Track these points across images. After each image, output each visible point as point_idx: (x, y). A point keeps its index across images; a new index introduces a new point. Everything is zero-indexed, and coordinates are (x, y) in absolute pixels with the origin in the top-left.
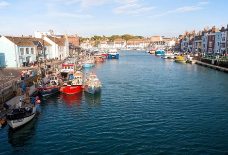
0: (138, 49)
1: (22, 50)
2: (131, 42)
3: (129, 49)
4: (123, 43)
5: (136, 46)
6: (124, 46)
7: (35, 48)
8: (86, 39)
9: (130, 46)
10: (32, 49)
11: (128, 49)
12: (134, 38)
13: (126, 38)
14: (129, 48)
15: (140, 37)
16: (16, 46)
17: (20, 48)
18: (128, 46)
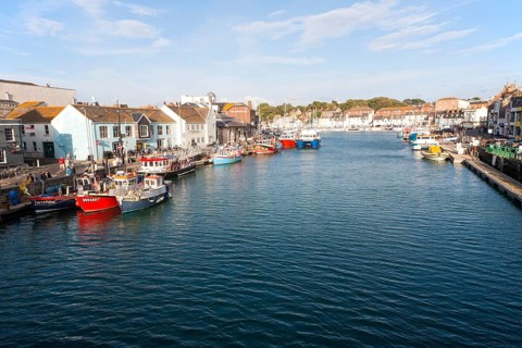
0: (395, 129)
1: (103, 129)
2: (386, 112)
3: (378, 129)
4: (365, 116)
5: (395, 122)
6: (367, 122)
7: (134, 126)
8: (296, 109)
9: (380, 122)
10: (128, 129)
11: (374, 129)
12: (395, 104)
13: (377, 104)
14: (378, 126)
15: (415, 102)
16: (91, 122)
17: (98, 126)
18: (375, 123)
